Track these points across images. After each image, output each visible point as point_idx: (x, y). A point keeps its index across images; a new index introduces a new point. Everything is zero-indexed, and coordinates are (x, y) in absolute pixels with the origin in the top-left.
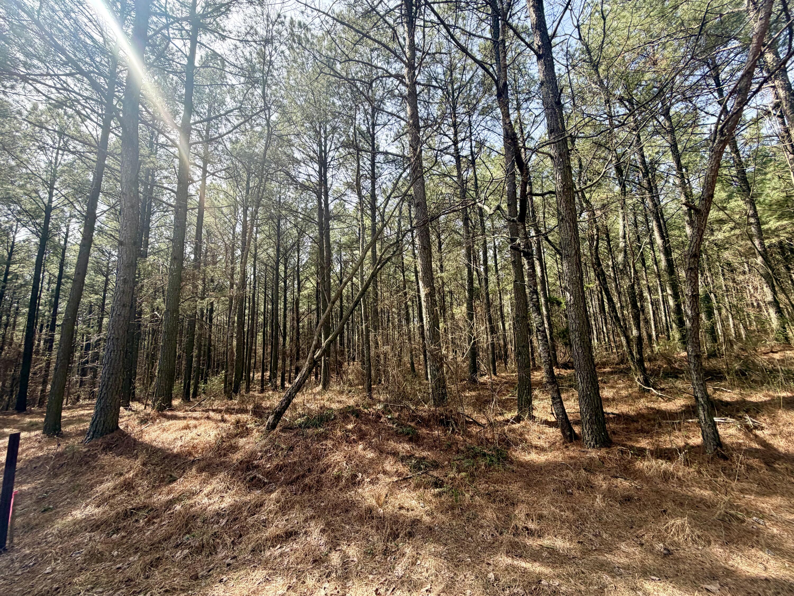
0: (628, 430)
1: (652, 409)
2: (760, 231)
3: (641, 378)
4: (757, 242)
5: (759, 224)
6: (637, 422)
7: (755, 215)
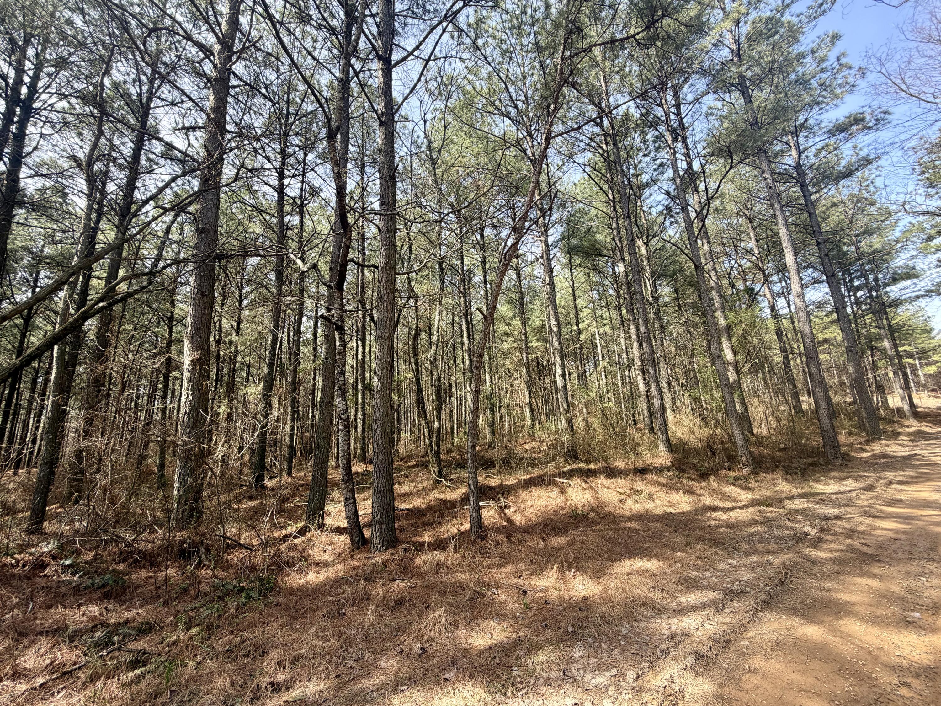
0: (415, 525)
1: (440, 499)
2: (527, 348)
3: (436, 469)
4: (524, 355)
5: (527, 341)
6: (425, 515)
7: (525, 334)
